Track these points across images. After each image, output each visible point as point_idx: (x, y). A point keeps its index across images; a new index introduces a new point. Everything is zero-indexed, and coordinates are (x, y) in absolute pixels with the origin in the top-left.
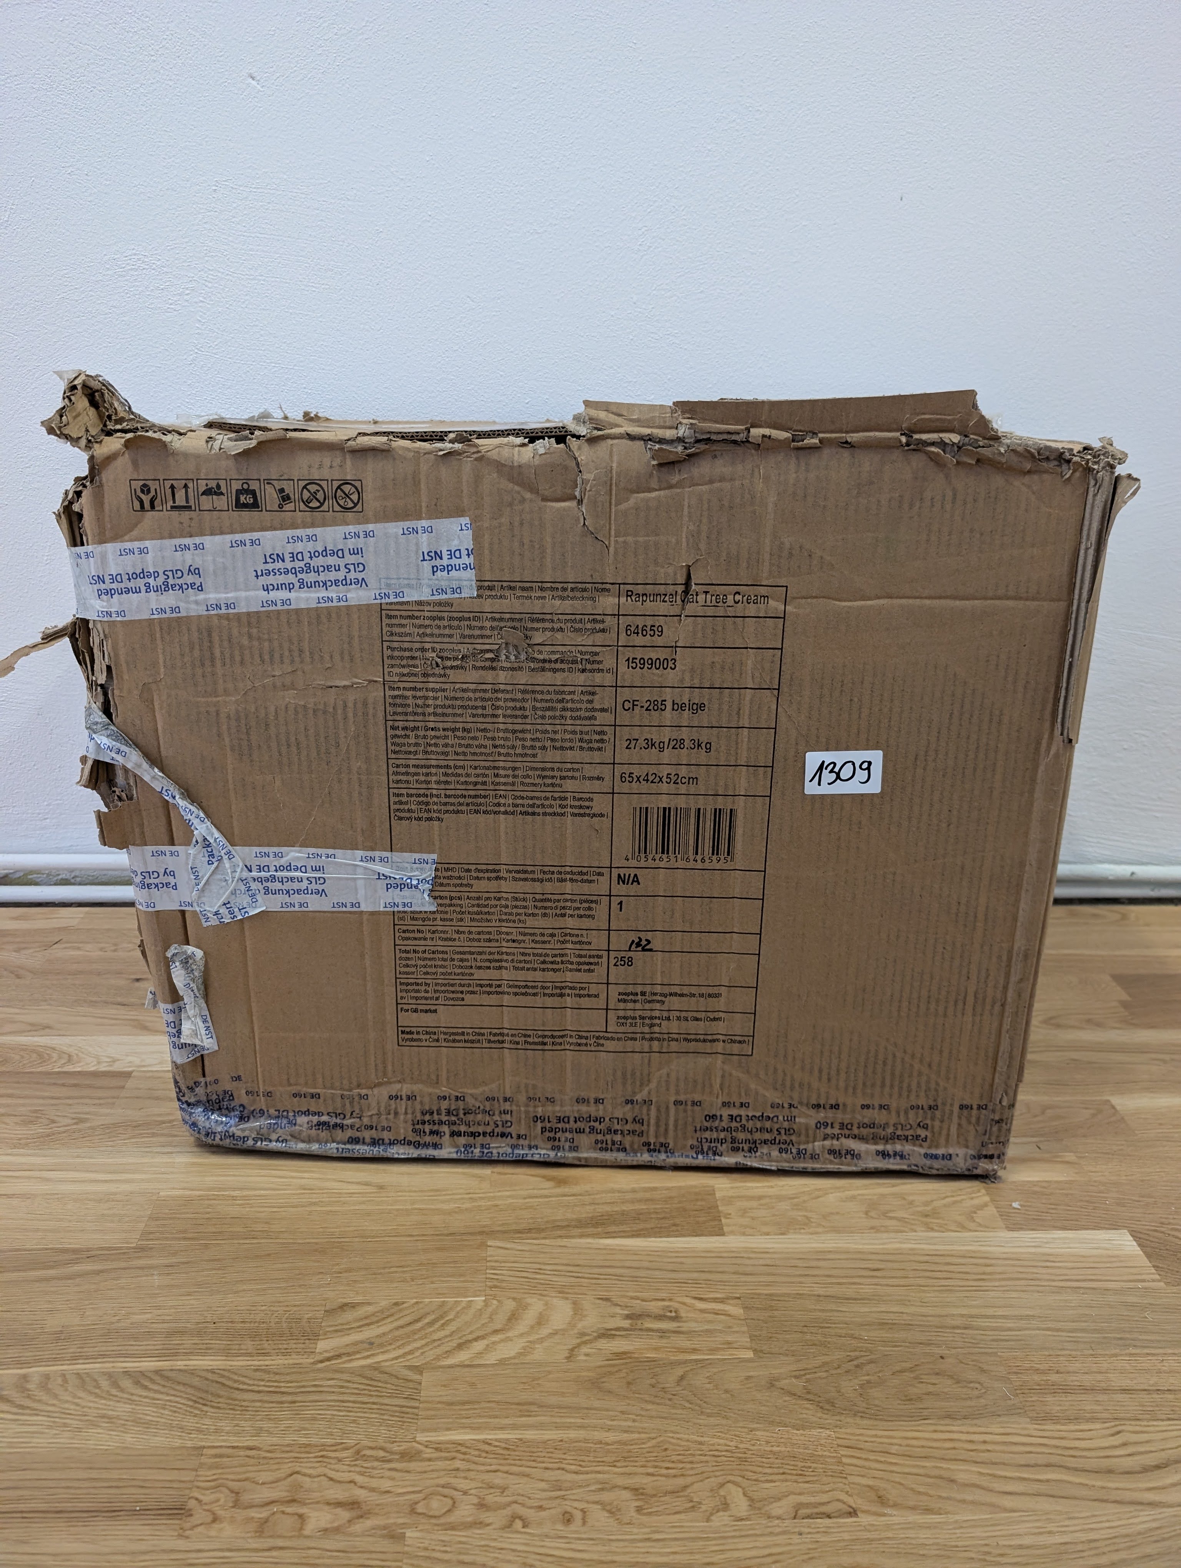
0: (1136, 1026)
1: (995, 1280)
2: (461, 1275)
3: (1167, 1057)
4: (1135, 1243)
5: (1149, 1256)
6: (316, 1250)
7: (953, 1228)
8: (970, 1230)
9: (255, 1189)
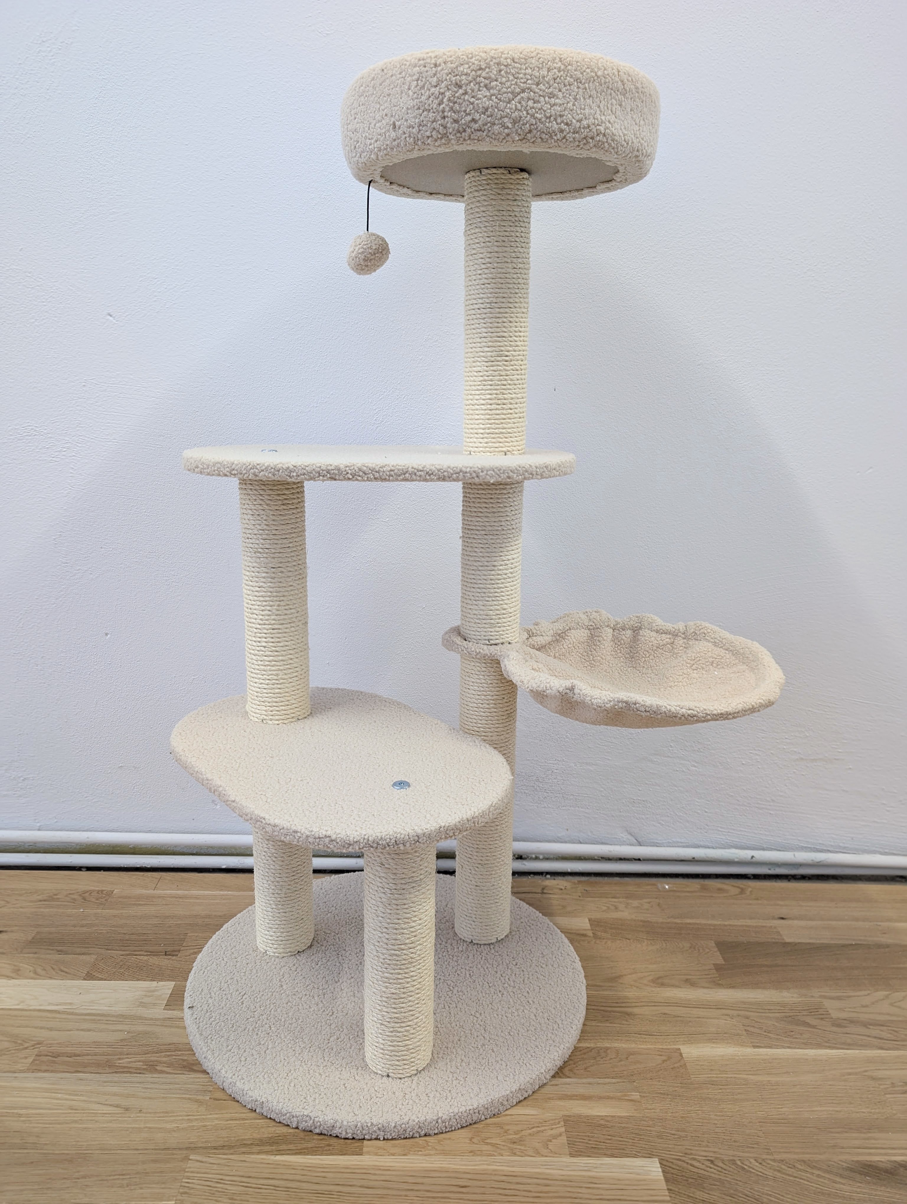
0: (720, 986)
1: (548, 1197)
2: (163, 1183)
3: (735, 1013)
4: (660, 1170)
5: (667, 1180)
6: (65, 1160)
7: (530, 1153)
8: (543, 1156)
9: (36, 1109)
